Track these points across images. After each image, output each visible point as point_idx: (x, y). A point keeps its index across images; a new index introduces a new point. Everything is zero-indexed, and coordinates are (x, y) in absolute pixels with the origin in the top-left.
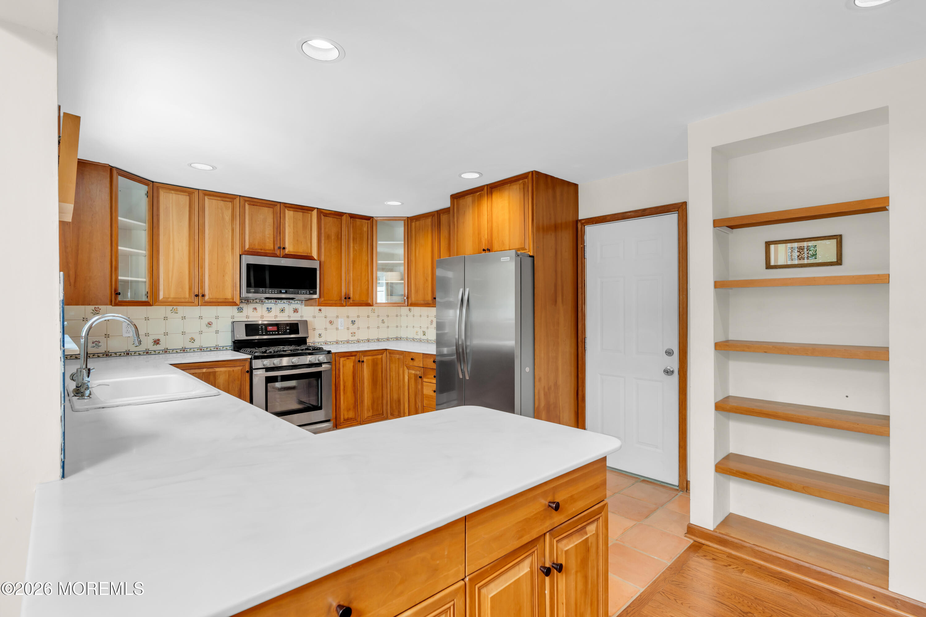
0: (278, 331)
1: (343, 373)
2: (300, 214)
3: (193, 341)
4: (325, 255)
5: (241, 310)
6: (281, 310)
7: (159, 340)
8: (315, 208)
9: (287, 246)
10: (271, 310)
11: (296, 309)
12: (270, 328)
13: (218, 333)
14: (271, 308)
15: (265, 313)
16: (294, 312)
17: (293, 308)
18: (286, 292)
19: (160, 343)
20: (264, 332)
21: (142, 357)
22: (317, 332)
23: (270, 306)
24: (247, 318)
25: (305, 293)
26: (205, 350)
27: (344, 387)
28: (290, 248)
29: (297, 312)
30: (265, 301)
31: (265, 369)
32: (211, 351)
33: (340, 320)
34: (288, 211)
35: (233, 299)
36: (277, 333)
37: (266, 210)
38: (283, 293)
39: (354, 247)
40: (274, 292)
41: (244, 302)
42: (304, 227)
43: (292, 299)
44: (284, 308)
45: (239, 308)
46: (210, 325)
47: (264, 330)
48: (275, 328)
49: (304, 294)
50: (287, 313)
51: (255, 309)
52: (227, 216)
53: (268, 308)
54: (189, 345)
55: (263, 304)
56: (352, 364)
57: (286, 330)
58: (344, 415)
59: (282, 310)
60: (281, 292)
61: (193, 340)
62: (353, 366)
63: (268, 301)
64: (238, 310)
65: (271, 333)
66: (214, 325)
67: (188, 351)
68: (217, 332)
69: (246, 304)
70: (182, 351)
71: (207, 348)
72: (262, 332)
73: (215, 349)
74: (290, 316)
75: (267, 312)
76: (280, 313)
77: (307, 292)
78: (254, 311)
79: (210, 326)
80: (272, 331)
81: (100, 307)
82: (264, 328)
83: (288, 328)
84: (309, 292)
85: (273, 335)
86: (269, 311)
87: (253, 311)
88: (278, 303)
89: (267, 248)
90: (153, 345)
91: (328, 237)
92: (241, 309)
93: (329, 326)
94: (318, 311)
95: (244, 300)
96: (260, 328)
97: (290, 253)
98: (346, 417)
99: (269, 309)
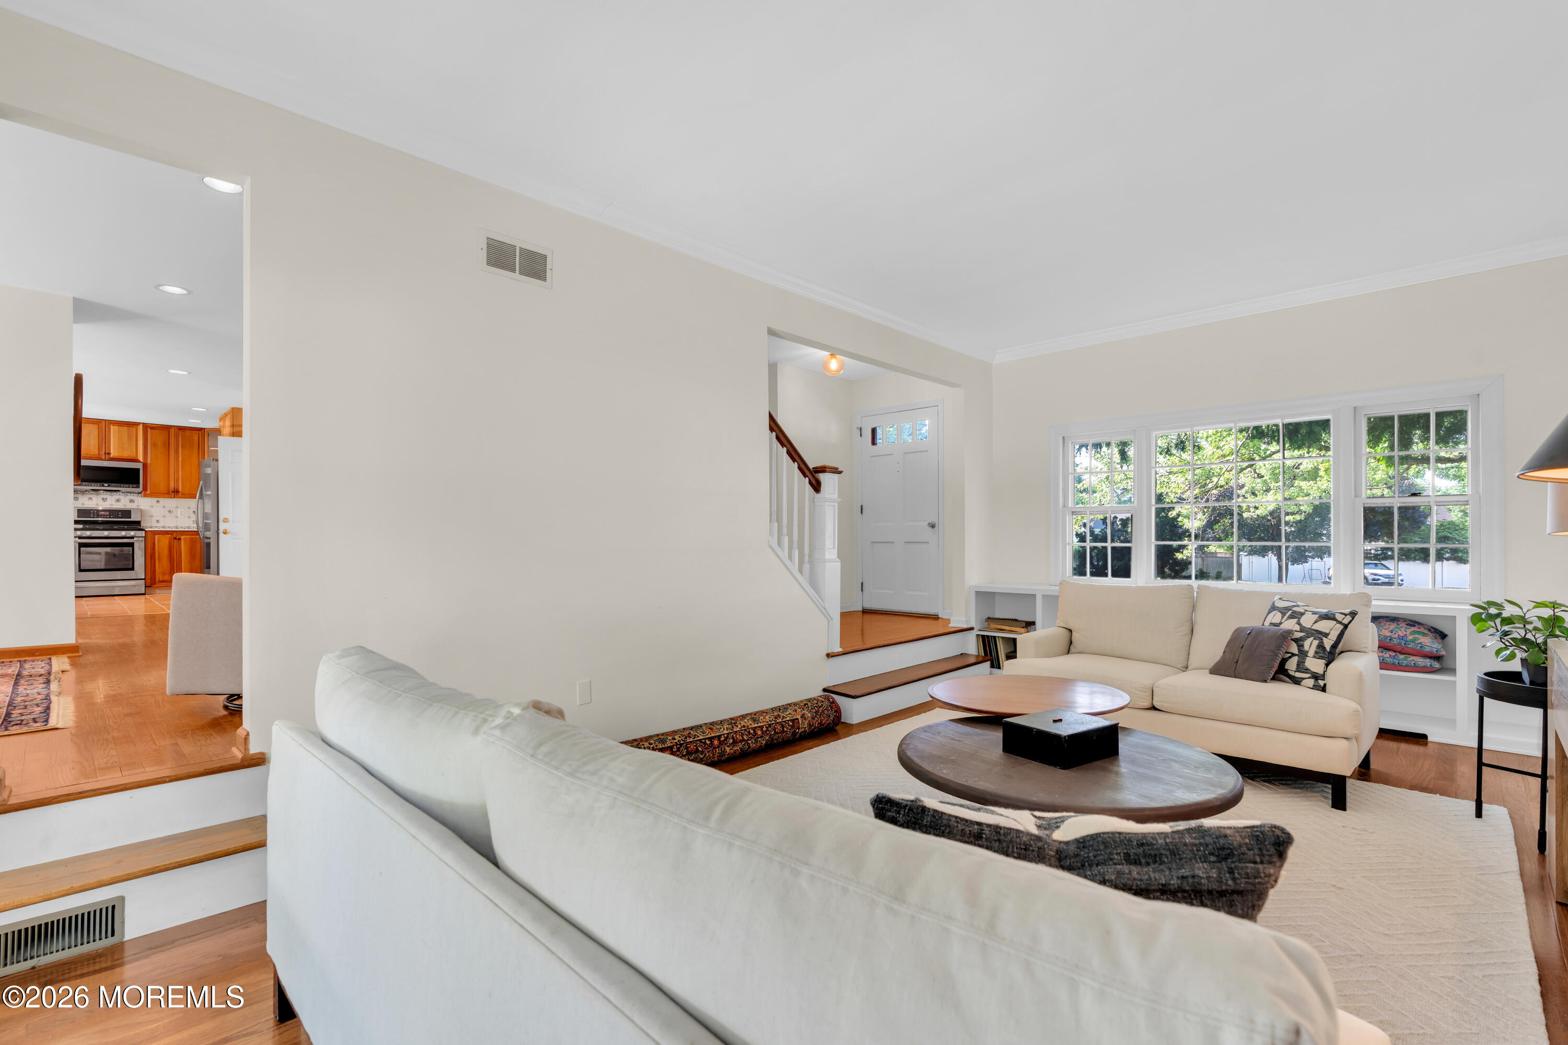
1: (158, 546)
2: (125, 429)
4: (151, 459)
8: (140, 423)
9: (112, 451)
11: (132, 500)
14: (106, 499)
15: (101, 502)
16: (130, 502)
17: (129, 499)
18: (109, 486)
22: (154, 519)
23: (105, 497)
27: (159, 557)
28: (114, 453)
29: (134, 502)
31: (78, 538)
33: (179, 510)
34: (113, 427)
37: (91, 426)
38: (105, 486)
39: (182, 453)
40: (97, 485)
42: (130, 437)
43: (119, 491)
44: (119, 498)
48: (108, 513)
49: (126, 487)
50: (122, 502)
51: (91, 498)
53: (103, 498)
55: (98, 495)
56: (167, 541)
57: (119, 515)
58: (159, 577)
59: (118, 500)
60: (103, 486)
62: (169, 542)
63: (103, 493)
69: (82, 495)
72: (97, 516)
74: (126, 505)
76: (115, 502)
77: (128, 486)
78: (91, 500)
83: (120, 513)
84: (130, 486)
85: (107, 518)
86: (104, 500)
89: (92, 454)
91: (154, 445)
93: (167, 514)
94: (156, 502)
95: (80, 492)
97: (115, 458)
98: (161, 579)
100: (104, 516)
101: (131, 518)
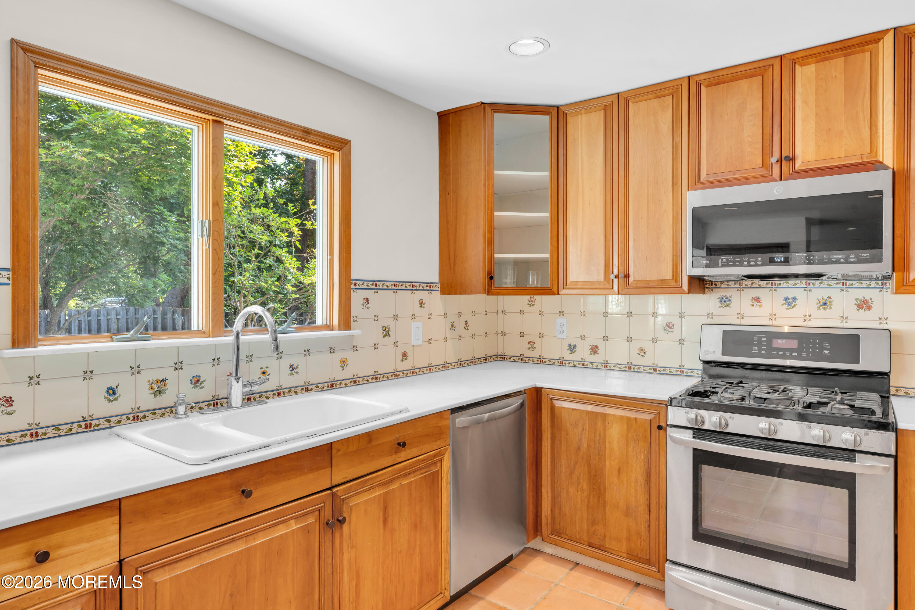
0: (799, 350)
2: (838, 63)
3: (642, 354)
5: (728, 303)
6: (822, 302)
7: (597, 347)
8: (886, 32)
9: (800, 150)
10: (794, 303)
11: (864, 303)
12: (780, 341)
13: (683, 344)
14: (795, 299)
15: (781, 310)
16: (860, 307)
17: (856, 299)
18: (787, 262)
19: (599, 352)
20: (764, 350)
21: (577, 369)
23: (791, 293)
24: (738, 318)
25: (842, 260)
26: (662, 372)
28: (808, 152)
29: (867, 307)
30: (780, 284)
31: (691, 432)
32: (671, 374)
34: (800, 68)
35: (676, 281)
36: (795, 354)
37: (744, 84)
38: (777, 262)
40: (756, 262)
41: (733, 286)
42: (850, 91)
43: (819, 276)
44: (830, 298)
45: (722, 298)
46: (670, 328)
47: (764, 345)
48: (793, 344)
50: (836, 310)
51: (757, 300)
52: (665, 124)
53: (786, 298)
54: (638, 361)
55: (775, 290)
57: (822, 349)
59: (825, 304)
60: (772, 262)
61: (642, 352)
63: (788, 283)
64: (721, 301)
65: (781, 353)
66: (676, 329)
67: (636, 370)
68: (681, 342)
69: (738, 290)
70: (627, 369)
71: (665, 368)
72: (760, 350)
73: (679, 373)
74: (846, 318)
75: (786, 306)
76: (818, 309)
77: (848, 257)
78: (755, 305)
79: (670, 330)
80: (784, 350)
81: (536, 297)
82: (764, 341)
84: (857, 257)
85: (784, 357)
86: (789, 304)
87: (753, 305)
88: (812, 286)
89: (747, 167)
90: (590, 354)
92: (726, 300)
95: (733, 282)
96: (756, 341)
97: (808, 166)
99: (791, 301)
100: (785, 353)
101: (857, 361)
